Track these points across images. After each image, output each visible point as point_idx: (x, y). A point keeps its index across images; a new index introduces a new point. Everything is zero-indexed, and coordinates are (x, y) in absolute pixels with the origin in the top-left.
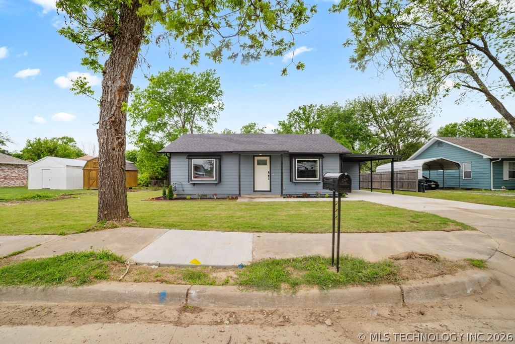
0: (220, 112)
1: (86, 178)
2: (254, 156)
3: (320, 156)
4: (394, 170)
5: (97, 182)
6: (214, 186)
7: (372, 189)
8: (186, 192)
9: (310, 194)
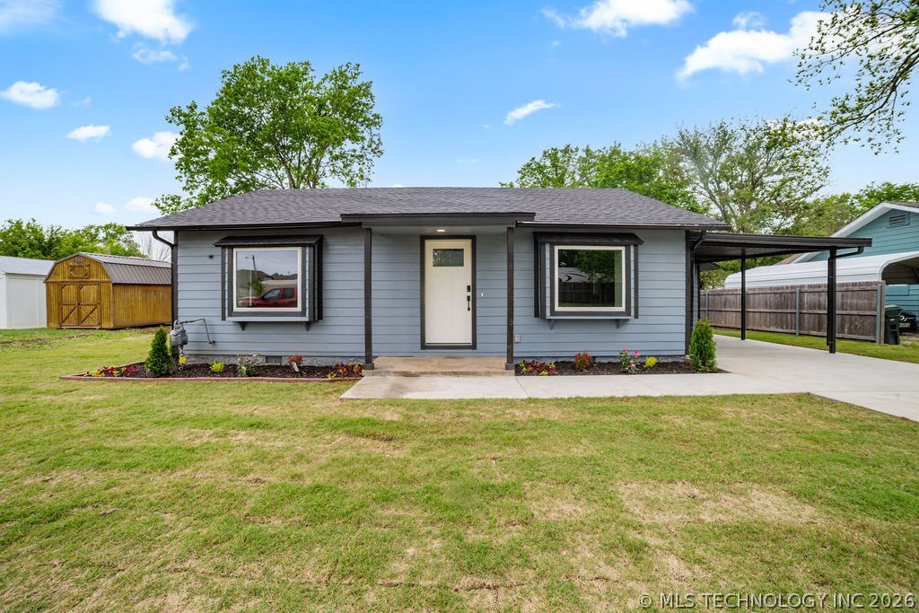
1: (54, 302)
2: (424, 238)
5: (79, 311)
6: (303, 330)
7: (743, 331)
8: (220, 347)
9: (594, 357)
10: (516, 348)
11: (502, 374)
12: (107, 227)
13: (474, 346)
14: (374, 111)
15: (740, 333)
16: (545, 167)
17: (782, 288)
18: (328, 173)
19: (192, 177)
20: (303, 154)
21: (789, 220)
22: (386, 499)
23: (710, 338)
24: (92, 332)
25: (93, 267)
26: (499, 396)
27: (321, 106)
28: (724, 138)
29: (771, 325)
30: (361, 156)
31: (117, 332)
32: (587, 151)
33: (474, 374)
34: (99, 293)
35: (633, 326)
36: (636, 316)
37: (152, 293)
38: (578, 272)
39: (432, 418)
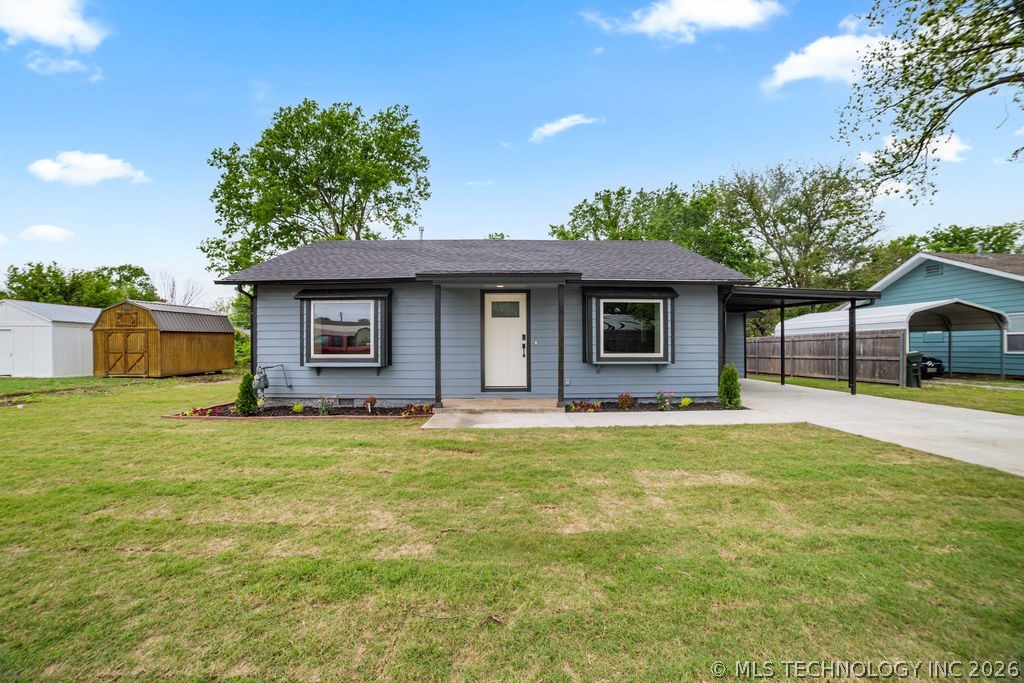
0: (422, 202)
1: (100, 350)
2: (484, 292)
3: (667, 290)
4: (858, 330)
5: (126, 360)
6: (373, 375)
7: (783, 377)
8: (297, 390)
9: (637, 398)
10: (566, 390)
11: (554, 411)
12: (122, 268)
13: (528, 389)
14: (422, 154)
15: (780, 379)
16: (598, 210)
17: (824, 335)
18: (373, 218)
19: (232, 220)
20: (347, 197)
21: (846, 265)
22: (480, 478)
23: (735, 380)
24: (141, 380)
25: (141, 315)
26: (552, 426)
27: (367, 148)
28: (781, 181)
29: (815, 371)
30: (408, 199)
31: (165, 380)
32: (641, 194)
33: (530, 411)
34: (147, 341)
35: (672, 371)
36: (673, 361)
37: (197, 341)
38: (632, 320)
39: (501, 440)
